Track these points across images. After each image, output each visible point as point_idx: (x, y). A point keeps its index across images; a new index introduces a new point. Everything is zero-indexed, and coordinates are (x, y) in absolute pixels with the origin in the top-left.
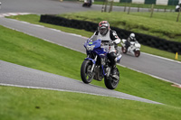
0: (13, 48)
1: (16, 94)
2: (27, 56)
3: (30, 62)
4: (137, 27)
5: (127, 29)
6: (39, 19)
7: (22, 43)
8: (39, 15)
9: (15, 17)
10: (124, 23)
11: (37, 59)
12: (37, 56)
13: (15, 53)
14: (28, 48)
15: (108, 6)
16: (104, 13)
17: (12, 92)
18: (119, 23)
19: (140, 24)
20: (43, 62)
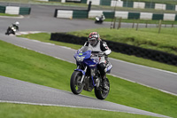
0: (25, 66)
1: (29, 111)
2: (39, 74)
3: (42, 79)
4: (146, 43)
5: (136, 45)
6: (50, 37)
7: (34, 61)
8: (50, 33)
9: (26, 36)
10: (133, 39)
11: (48, 77)
12: (48, 74)
13: (26, 71)
14: (40, 66)
15: (117, 23)
16: (113, 30)
17: (26, 110)
18: (128, 39)
19: (148, 40)
20: (54, 79)
